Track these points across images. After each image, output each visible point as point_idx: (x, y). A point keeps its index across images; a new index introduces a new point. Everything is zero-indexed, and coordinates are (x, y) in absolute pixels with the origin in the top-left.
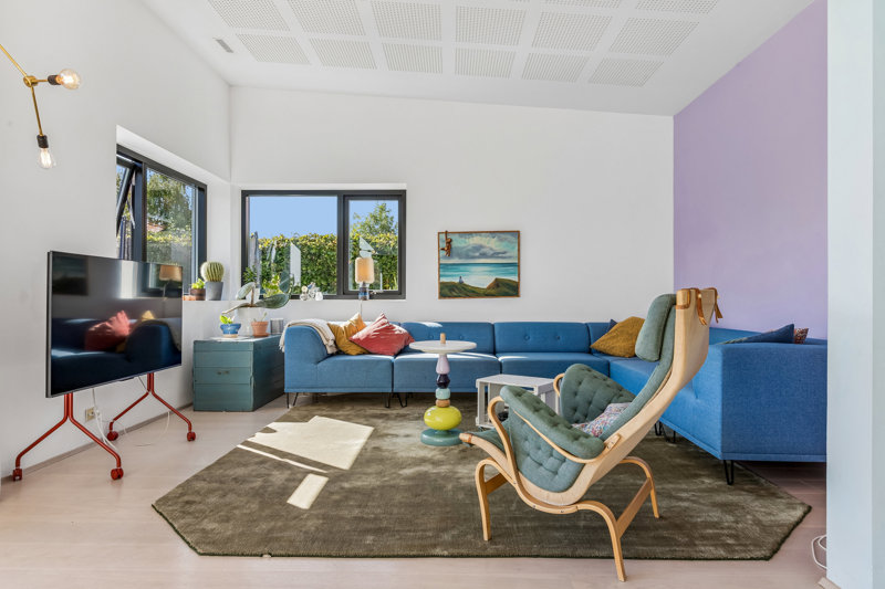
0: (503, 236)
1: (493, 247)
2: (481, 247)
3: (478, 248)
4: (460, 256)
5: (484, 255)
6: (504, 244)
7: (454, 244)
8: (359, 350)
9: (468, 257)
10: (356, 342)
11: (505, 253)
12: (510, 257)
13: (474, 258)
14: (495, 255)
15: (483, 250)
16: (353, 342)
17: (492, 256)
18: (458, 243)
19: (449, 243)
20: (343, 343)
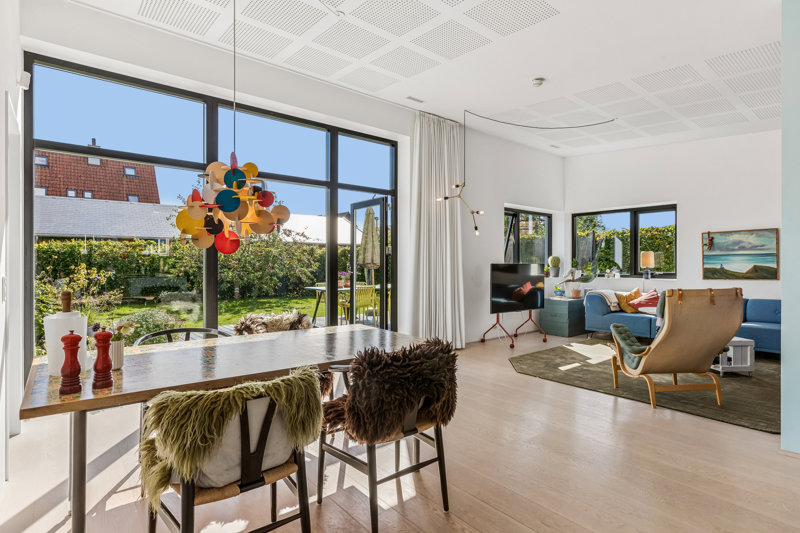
0: (761, 233)
1: (752, 241)
2: (740, 242)
3: (736, 243)
4: (720, 249)
5: (743, 248)
6: (762, 239)
7: (716, 241)
8: (633, 310)
9: (728, 250)
10: (633, 306)
11: (763, 246)
12: (768, 249)
13: (733, 250)
14: (754, 247)
15: (741, 245)
16: (630, 305)
17: (752, 248)
18: (718, 240)
19: (711, 240)
20: (623, 305)
